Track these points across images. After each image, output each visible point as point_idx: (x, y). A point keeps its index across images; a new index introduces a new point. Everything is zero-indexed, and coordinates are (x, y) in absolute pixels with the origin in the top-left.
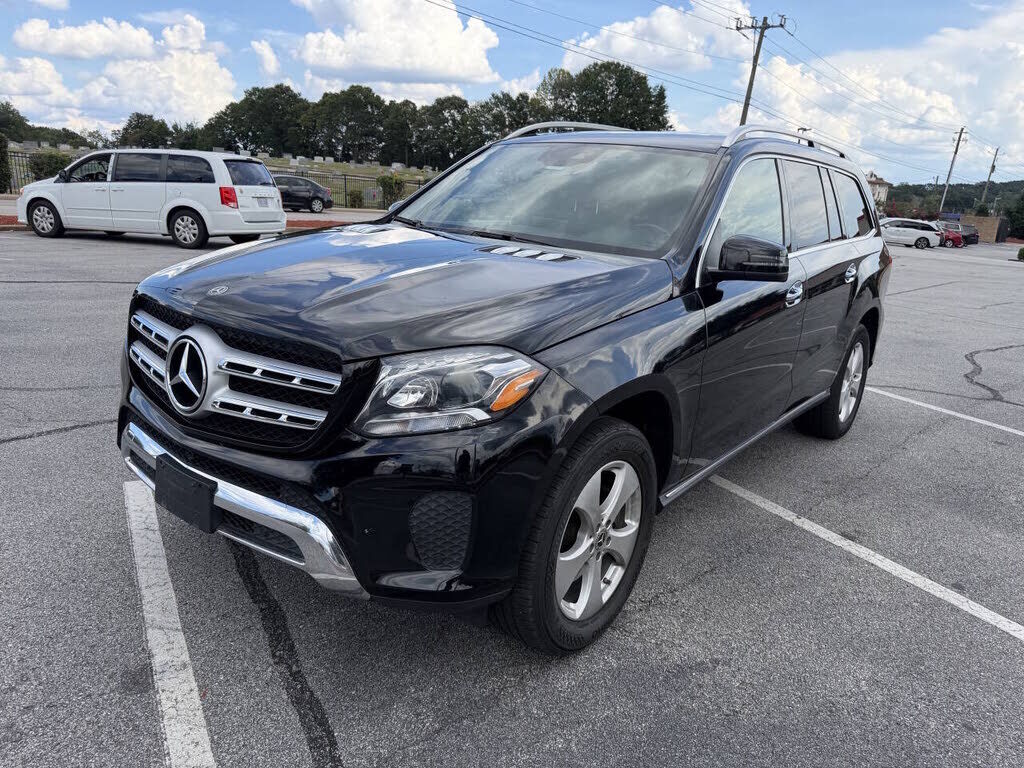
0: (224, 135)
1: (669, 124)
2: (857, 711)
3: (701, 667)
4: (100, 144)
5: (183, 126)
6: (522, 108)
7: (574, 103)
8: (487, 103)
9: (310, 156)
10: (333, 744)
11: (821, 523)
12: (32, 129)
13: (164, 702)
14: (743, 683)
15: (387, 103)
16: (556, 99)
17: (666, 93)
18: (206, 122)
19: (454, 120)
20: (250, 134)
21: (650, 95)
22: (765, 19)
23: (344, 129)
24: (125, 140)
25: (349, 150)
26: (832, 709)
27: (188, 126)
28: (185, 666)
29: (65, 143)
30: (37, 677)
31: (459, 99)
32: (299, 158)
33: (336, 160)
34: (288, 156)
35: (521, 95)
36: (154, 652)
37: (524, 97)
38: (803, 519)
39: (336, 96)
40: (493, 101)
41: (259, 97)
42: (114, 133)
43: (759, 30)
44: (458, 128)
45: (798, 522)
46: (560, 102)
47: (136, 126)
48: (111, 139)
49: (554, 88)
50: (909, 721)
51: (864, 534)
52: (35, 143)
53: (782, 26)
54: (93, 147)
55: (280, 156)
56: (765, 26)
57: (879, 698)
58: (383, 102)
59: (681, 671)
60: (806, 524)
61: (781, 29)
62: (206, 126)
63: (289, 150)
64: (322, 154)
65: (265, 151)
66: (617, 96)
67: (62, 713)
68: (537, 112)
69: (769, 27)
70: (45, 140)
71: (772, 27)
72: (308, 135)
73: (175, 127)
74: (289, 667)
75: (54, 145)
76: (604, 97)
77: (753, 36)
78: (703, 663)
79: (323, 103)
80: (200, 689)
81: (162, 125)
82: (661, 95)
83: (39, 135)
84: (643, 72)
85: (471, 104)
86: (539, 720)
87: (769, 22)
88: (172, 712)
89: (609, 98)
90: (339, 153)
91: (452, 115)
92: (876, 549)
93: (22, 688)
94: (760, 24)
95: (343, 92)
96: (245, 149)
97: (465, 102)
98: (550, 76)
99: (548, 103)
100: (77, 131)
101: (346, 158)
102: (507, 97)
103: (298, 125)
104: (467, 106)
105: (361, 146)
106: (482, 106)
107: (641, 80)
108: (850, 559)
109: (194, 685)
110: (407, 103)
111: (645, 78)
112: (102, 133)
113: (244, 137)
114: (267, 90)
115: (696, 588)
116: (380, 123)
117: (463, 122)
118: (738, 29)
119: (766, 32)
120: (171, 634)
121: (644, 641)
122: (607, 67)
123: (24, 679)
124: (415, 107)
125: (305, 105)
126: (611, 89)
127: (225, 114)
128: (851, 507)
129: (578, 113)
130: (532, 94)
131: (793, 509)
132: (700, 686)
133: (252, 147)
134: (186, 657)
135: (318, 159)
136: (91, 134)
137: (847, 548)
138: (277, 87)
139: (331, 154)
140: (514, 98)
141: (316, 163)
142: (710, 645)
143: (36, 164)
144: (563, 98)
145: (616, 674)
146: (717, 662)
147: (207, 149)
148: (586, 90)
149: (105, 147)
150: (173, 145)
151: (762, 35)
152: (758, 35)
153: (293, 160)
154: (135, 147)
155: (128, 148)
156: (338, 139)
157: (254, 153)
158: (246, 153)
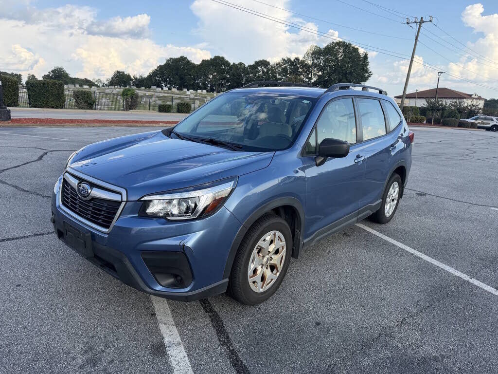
0: (156, 80)
1: (369, 71)
4: (101, 85)
5: (138, 77)
6: (296, 65)
7: (322, 62)
8: (279, 63)
9: (196, 89)
11: (483, 282)
12: (71, 79)
15: (232, 64)
16: (313, 60)
17: (368, 56)
18: (148, 74)
19: (263, 71)
20: (168, 79)
21: (360, 57)
22: (422, 18)
23: (211, 77)
24: (112, 83)
25: (213, 86)
27: (140, 76)
28: (179, 344)
29: (85, 85)
31: (266, 61)
32: (190, 90)
33: (207, 91)
34: (185, 90)
35: (296, 58)
39: (208, 61)
40: (282, 61)
41: (173, 62)
42: (107, 80)
43: (419, 24)
44: (265, 75)
46: (315, 61)
47: (117, 77)
48: (106, 82)
49: (312, 55)
52: (73, 85)
53: (430, 21)
54: (98, 86)
55: (182, 90)
56: (422, 22)
58: (230, 63)
61: (430, 23)
62: (148, 76)
63: (185, 87)
64: (201, 89)
65: (174, 88)
66: (343, 58)
68: (303, 66)
69: (424, 22)
70: (78, 84)
71: (426, 22)
72: (195, 80)
73: (134, 77)
75: (81, 86)
76: (337, 58)
77: (415, 27)
79: (202, 64)
81: (129, 76)
82: (366, 57)
83: (74, 81)
84: (356, 46)
85: (272, 63)
87: (424, 19)
89: (339, 59)
90: (209, 88)
91: (262, 69)
94: (419, 21)
95: (211, 59)
96: (166, 87)
98: (311, 49)
99: (309, 62)
100: (91, 79)
101: (212, 90)
102: (289, 60)
103: (190, 75)
104: (269, 64)
105: (219, 85)
106: (277, 64)
110: (241, 64)
111: (357, 49)
112: (102, 80)
113: (165, 81)
114: (176, 59)
116: (228, 73)
117: (267, 72)
118: (408, 23)
119: (423, 25)
120: (170, 326)
122: (338, 44)
124: (244, 66)
125: (193, 66)
126: (340, 56)
127: (157, 70)
129: (324, 66)
130: (301, 58)
133: (169, 86)
135: (199, 91)
136: (97, 81)
138: (181, 57)
139: (205, 89)
140: (293, 60)
141: (198, 93)
143: (76, 95)
144: (317, 59)
147: (148, 87)
148: (328, 55)
149: (103, 86)
150: (133, 85)
151: (420, 26)
152: (418, 26)
153: (188, 92)
154: (116, 86)
155: (113, 87)
156: (208, 81)
157: (170, 89)
158: (166, 89)
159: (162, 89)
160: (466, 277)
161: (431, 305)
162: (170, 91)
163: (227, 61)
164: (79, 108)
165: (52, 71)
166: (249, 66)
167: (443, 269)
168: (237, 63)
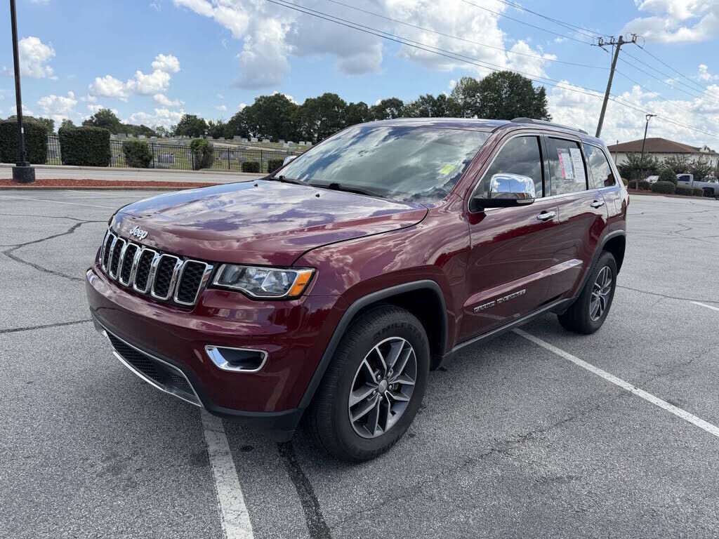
0: (240, 127)
1: (548, 114)
2: (672, 517)
3: (559, 479)
4: (163, 135)
5: (216, 123)
6: (441, 105)
7: (478, 101)
8: (416, 103)
9: (296, 141)
10: (317, 505)
11: (653, 393)
12: (122, 125)
13: (215, 472)
14: (589, 492)
15: (348, 104)
16: (465, 98)
17: (546, 92)
18: (229, 119)
19: (393, 114)
20: (258, 127)
21: (534, 94)
22: (621, 37)
23: (319, 123)
24: (179, 131)
25: (322, 136)
26: (654, 514)
27: (219, 122)
28: (227, 453)
29: (142, 134)
30: (143, 453)
31: (397, 100)
32: (289, 142)
33: (313, 144)
34: (282, 142)
35: (440, 96)
36: (209, 443)
37: (442, 97)
38: (639, 390)
39: (314, 100)
40: (421, 100)
41: (265, 102)
42: (172, 127)
43: (616, 45)
45: (635, 391)
46: (469, 100)
47: (186, 123)
48: (171, 131)
49: (464, 91)
50: (711, 527)
51: (685, 402)
52: (124, 135)
53: (633, 42)
54: (159, 136)
55: (277, 141)
56: (621, 42)
57: (690, 510)
58: (345, 104)
59: (545, 481)
60: (641, 393)
61: (633, 44)
62: (230, 122)
63: (282, 138)
64: (305, 140)
65: (267, 138)
66: (509, 95)
67: (158, 475)
68: (451, 107)
69: (624, 43)
70: (131, 132)
71: (626, 42)
72: (295, 127)
73: (210, 123)
74: (290, 459)
75: (136, 136)
76: (500, 96)
77: (612, 49)
78: (561, 478)
79: (305, 105)
80: (236, 468)
81: (202, 122)
82: (542, 93)
83: (127, 129)
84: (528, 77)
85: (405, 103)
86: (448, 503)
87: (624, 39)
88: (221, 479)
89: (504, 96)
90: (316, 139)
91: (392, 111)
92: (694, 413)
93: (135, 458)
94: (617, 41)
95: (319, 98)
96: (255, 137)
97: (401, 102)
98: (462, 82)
99: (460, 101)
100: (150, 127)
102: (430, 98)
103: (289, 121)
104: (402, 105)
106: (413, 105)
107: (528, 83)
108: (673, 418)
109: (233, 464)
110: (361, 104)
111: (530, 82)
112: (165, 127)
113: (254, 129)
114: (270, 97)
115: (559, 430)
116: (343, 118)
117: (400, 115)
118: (600, 45)
119: (622, 47)
120: (218, 434)
121: (520, 461)
122: (503, 75)
123: (136, 453)
124: (367, 107)
125: (294, 107)
126: (505, 92)
127: (242, 114)
128: (676, 383)
129: (481, 107)
130: (448, 96)
131: (632, 382)
132: (559, 492)
133: (259, 136)
134: (227, 448)
135: (302, 143)
136: (158, 129)
137: (672, 411)
138: (276, 95)
139: (310, 140)
140: (436, 98)
141: (300, 146)
142: (567, 467)
143: (127, 148)
144: (471, 97)
145: (501, 480)
146: (570, 478)
147: (230, 137)
148: (487, 91)
149: (166, 136)
150: (208, 135)
151: (618, 49)
152: (615, 49)
153: (285, 144)
154: (185, 136)
155: (180, 137)
156: (314, 130)
157: (260, 140)
158: (254, 140)
159: (249, 140)
160: (628, 386)
161: (571, 419)
162: (260, 143)
163: (342, 101)
164: (130, 166)
165: (96, 116)
166: (372, 107)
167: (599, 376)
168: (356, 103)
